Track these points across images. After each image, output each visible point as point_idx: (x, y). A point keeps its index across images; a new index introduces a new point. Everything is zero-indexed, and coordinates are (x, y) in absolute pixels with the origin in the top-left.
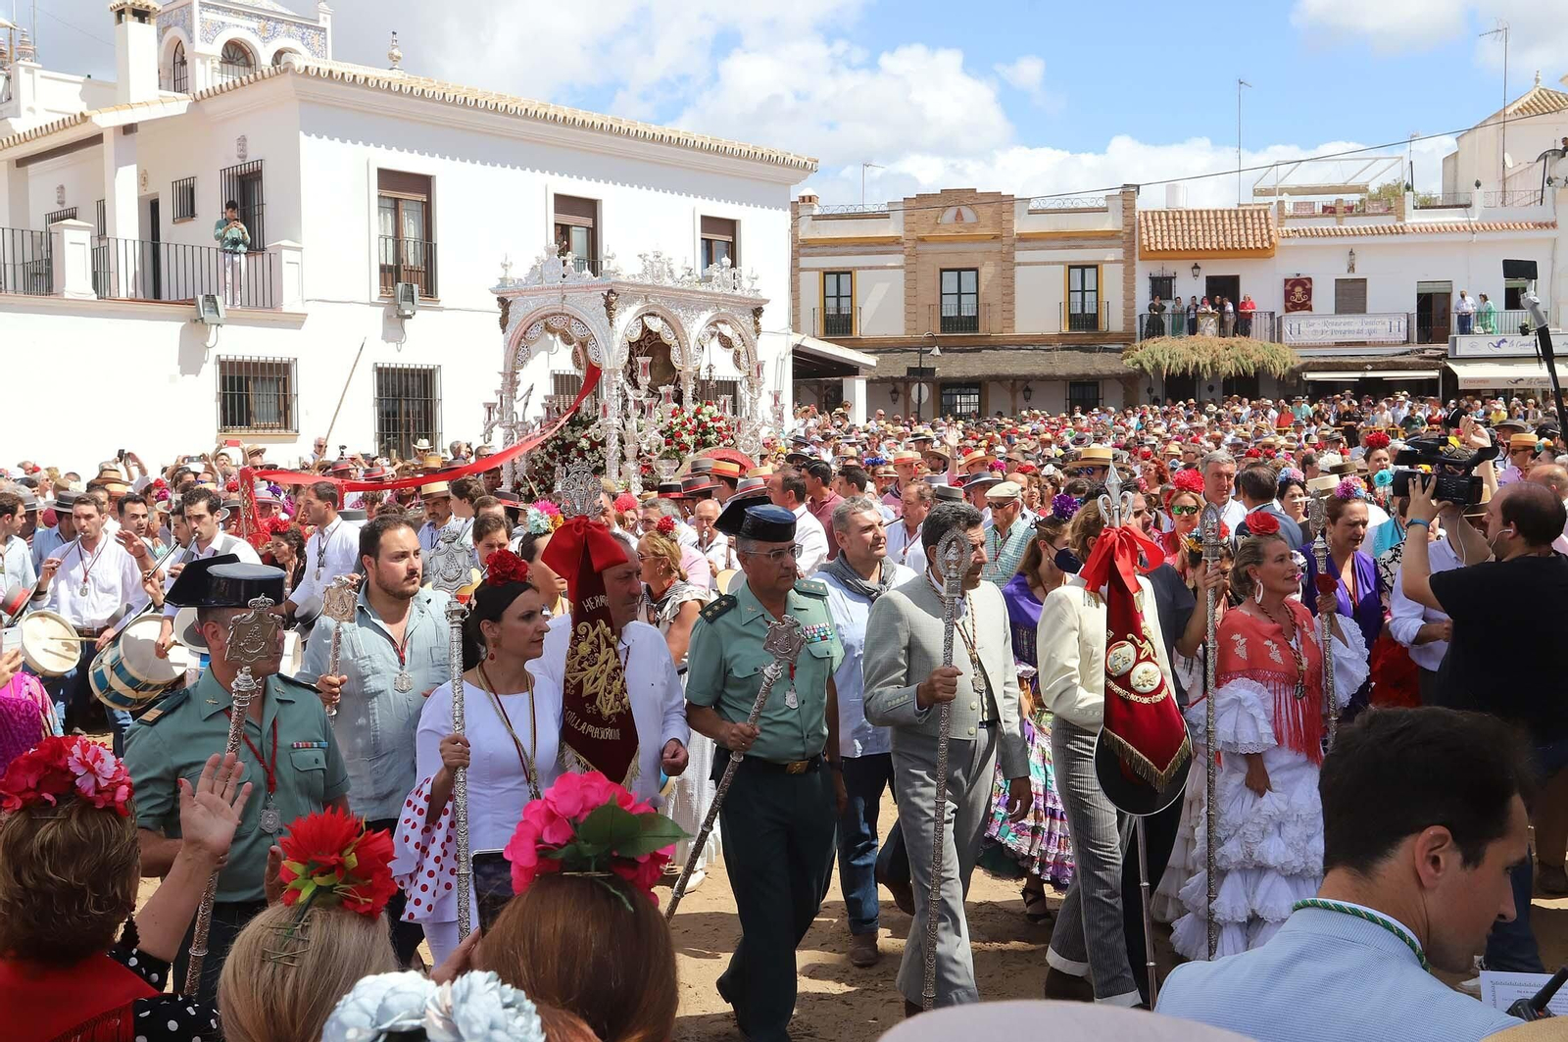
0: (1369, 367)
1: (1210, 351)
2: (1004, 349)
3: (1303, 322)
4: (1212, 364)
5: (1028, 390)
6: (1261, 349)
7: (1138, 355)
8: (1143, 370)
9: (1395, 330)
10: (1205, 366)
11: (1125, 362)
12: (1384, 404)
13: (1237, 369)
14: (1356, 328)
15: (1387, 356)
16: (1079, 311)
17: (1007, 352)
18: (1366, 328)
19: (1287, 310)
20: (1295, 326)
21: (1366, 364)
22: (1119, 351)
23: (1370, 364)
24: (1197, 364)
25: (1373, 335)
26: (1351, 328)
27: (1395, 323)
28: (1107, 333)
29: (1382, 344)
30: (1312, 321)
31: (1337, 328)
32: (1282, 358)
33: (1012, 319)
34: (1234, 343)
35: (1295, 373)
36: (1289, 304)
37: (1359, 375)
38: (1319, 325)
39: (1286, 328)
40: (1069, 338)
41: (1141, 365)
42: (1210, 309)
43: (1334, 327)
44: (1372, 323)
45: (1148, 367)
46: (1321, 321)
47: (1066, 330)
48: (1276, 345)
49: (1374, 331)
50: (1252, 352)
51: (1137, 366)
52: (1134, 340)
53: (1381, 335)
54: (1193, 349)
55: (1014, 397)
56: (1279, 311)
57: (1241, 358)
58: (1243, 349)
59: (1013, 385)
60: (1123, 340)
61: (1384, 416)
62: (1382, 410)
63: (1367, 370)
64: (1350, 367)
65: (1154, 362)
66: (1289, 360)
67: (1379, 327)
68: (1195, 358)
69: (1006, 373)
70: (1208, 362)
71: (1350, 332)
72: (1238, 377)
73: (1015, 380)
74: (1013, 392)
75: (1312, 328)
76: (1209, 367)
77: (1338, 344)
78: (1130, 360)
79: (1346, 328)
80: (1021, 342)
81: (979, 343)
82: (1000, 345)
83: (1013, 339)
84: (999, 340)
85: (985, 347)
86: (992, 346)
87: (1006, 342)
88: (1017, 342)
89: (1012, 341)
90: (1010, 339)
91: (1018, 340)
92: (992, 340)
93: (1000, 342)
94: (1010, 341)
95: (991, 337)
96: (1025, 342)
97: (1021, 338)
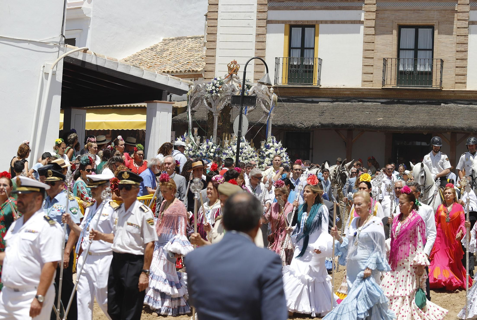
33: (464, 75)
73: (452, 133)
80: (471, 97)
81: (431, 96)
82: (452, 100)
83: (464, 95)
84: (450, 94)
85: (437, 101)
86: (444, 100)
87: (458, 97)
88: (468, 97)
89: (463, 96)
90: (461, 94)
91: (469, 95)
92: (443, 94)
93: (452, 97)
94: (461, 96)
95: (442, 92)
96: (475, 97)
97: (471, 94)
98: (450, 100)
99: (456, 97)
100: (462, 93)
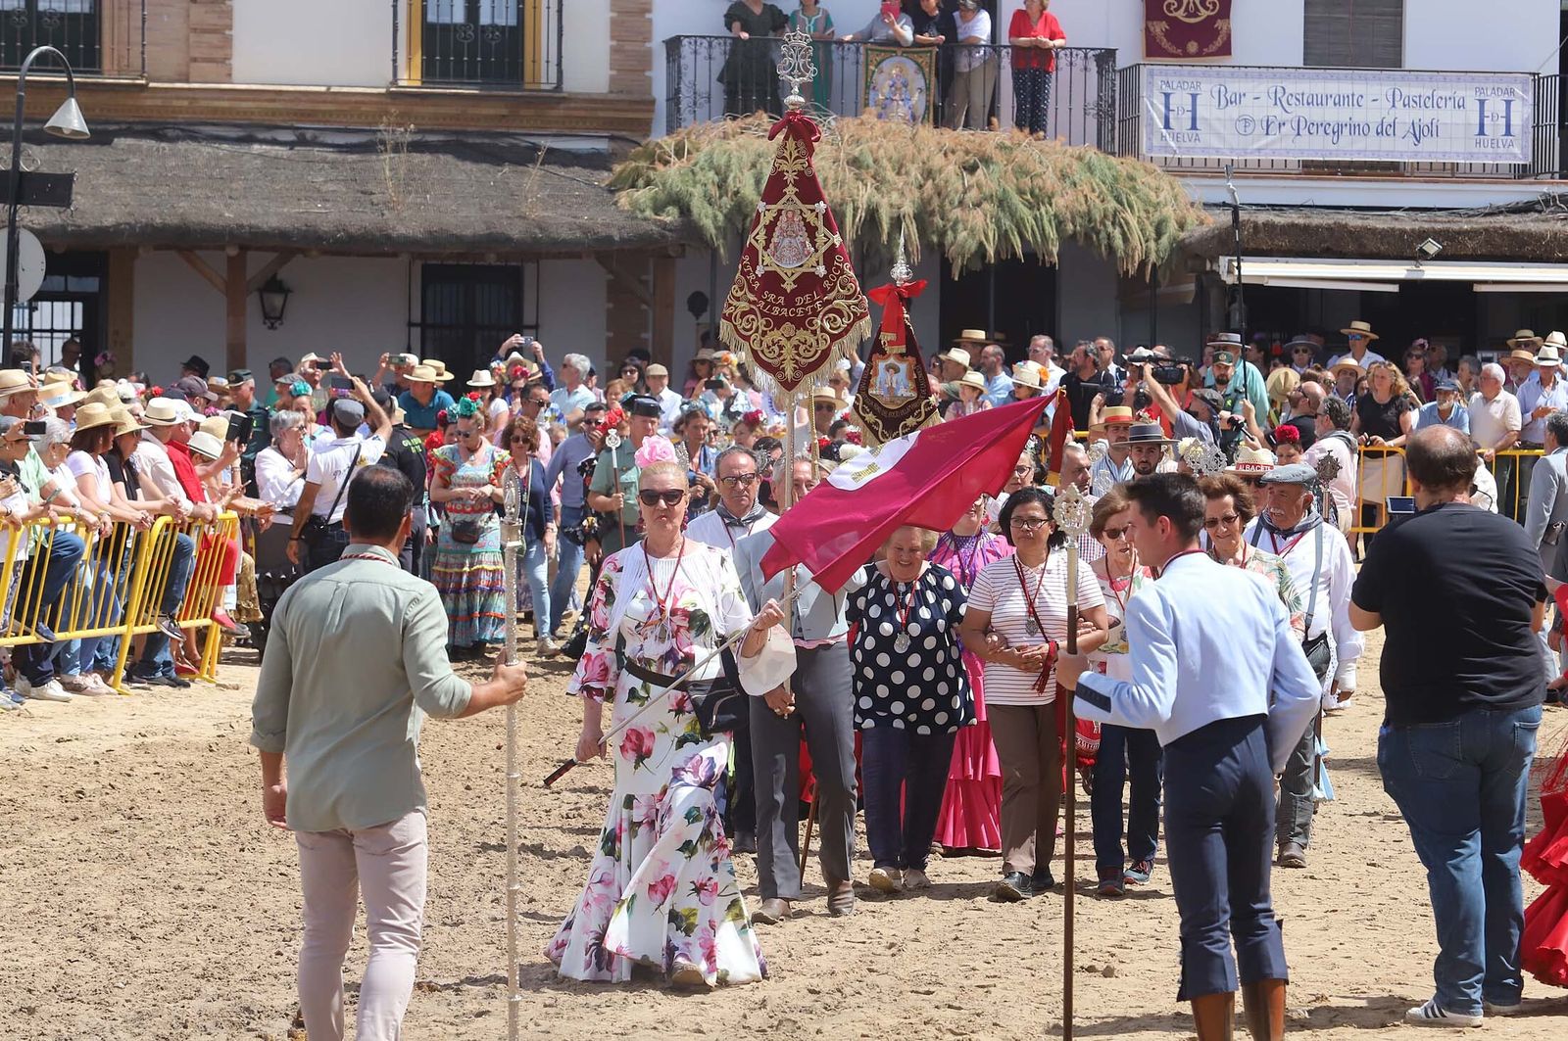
0: (1432, 247)
1: (915, 172)
2: (194, 137)
3: (1207, 89)
4: (922, 217)
5: (273, 285)
6: (1078, 173)
7: (673, 174)
8: (689, 228)
9: (1495, 128)
10: (897, 223)
11: (624, 199)
12: (1496, 369)
13: (1004, 237)
14: (1374, 119)
15: (1471, 213)
16: (459, 17)
17: (206, 149)
18: (1405, 116)
19: (1153, 49)
20: (1181, 100)
21: (1423, 235)
22: (595, 161)
23: (1438, 235)
24: (872, 215)
25: (1427, 144)
26: (1359, 116)
27: (1495, 105)
28: (556, 97)
29: (1450, 173)
30: (1234, 87)
31: (1315, 114)
32: (1151, 206)
33: (220, 32)
34: (990, 149)
35: (1193, 257)
36: (1160, 27)
37: (1399, 271)
38: (1257, 98)
39: (1151, 106)
40: (428, 110)
41: (685, 211)
42: (907, 32)
43: (1304, 111)
44: (1419, 102)
45: (708, 218)
46: (1263, 87)
47: (410, 78)
48: (1122, 165)
49: (1432, 129)
50: (1050, 180)
51: (671, 216)
52: (645, 126)
53: (1452, 145)
54: (855, 162)
55: (236, 311)
56: (1129, 51)
57: (1016, 199)
58: (1022, 171)
59: (236, 265)
60: (609, 123)
61: (1496, 410)
62: (1489, 388)
63: (1424, 256)
64: (1371, 246)
65: (727, 202)
66: (1168, 211)
67: (1446, 116)
68: (865, 195)
69: (211, 221)
70: (908, 209)
71: (1355, 129)
72: (1008, 264)
73: (244, 248)
74: (234, 290)
75: (1233, 111)
76: (911, 228)
77: (1314, 169)
78: (643, 195)
79: (1343, 115)
80: (252, 113)
81: (102, 110)
82: (180, 123)
83: (225, 104)
84: (175, 103)
85: (124, 126)
86: (149, 123)
87: (202, 113)
88: (238, 113)
89: (224, 110)
90: (216, 104)
91: (244, 105)
92: (149, 102)
93: (181, 112)
94: (215, 110)
95: (145, 94)
96: (266, 114)
97: (254, 100)
98: (175, 124)
99: (195, 113)
100: (218, 99)
